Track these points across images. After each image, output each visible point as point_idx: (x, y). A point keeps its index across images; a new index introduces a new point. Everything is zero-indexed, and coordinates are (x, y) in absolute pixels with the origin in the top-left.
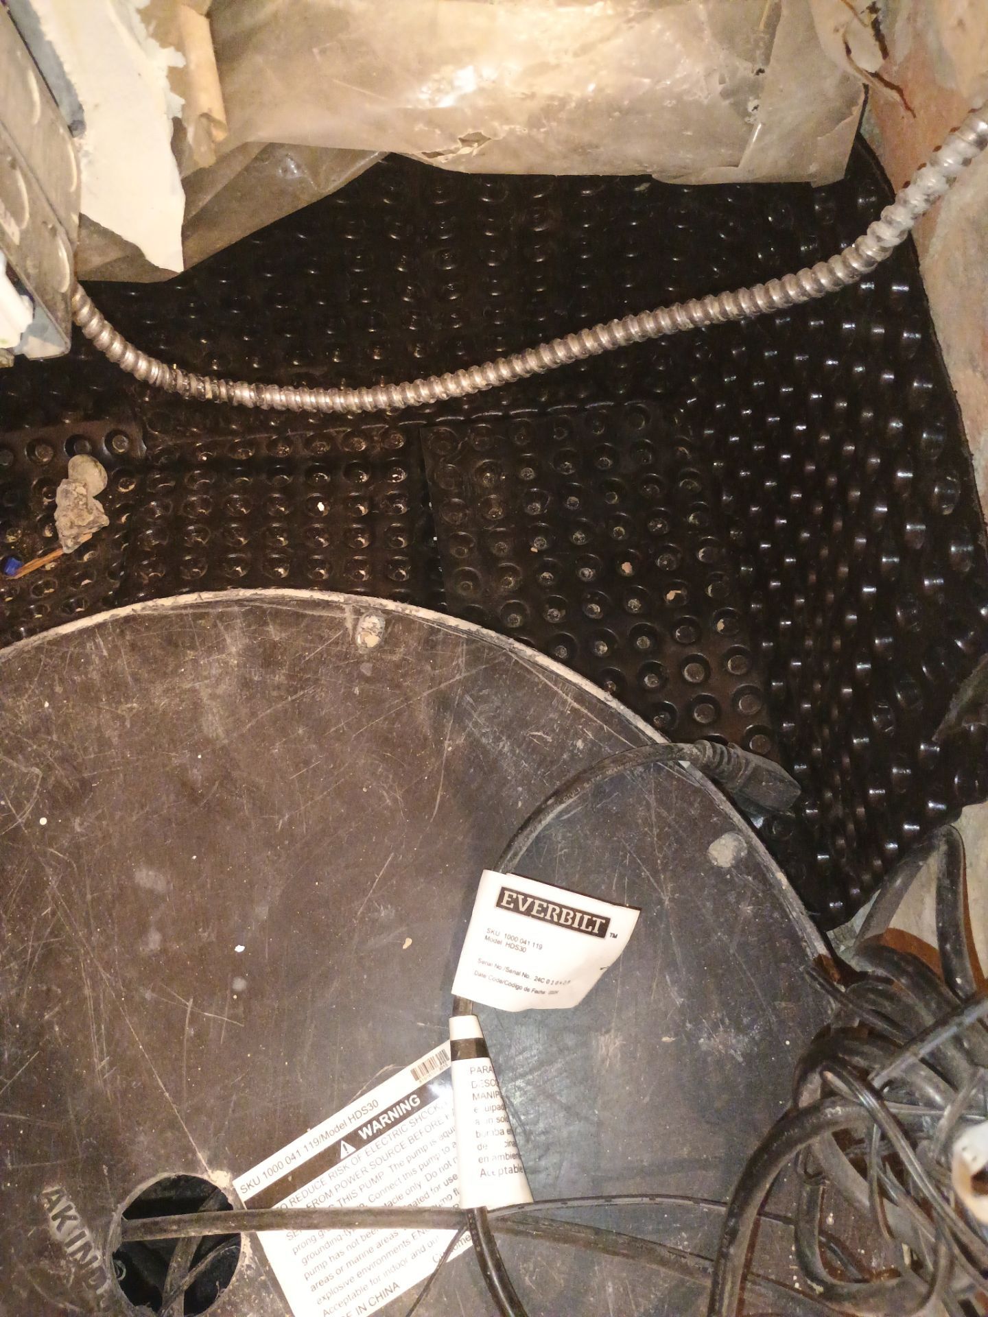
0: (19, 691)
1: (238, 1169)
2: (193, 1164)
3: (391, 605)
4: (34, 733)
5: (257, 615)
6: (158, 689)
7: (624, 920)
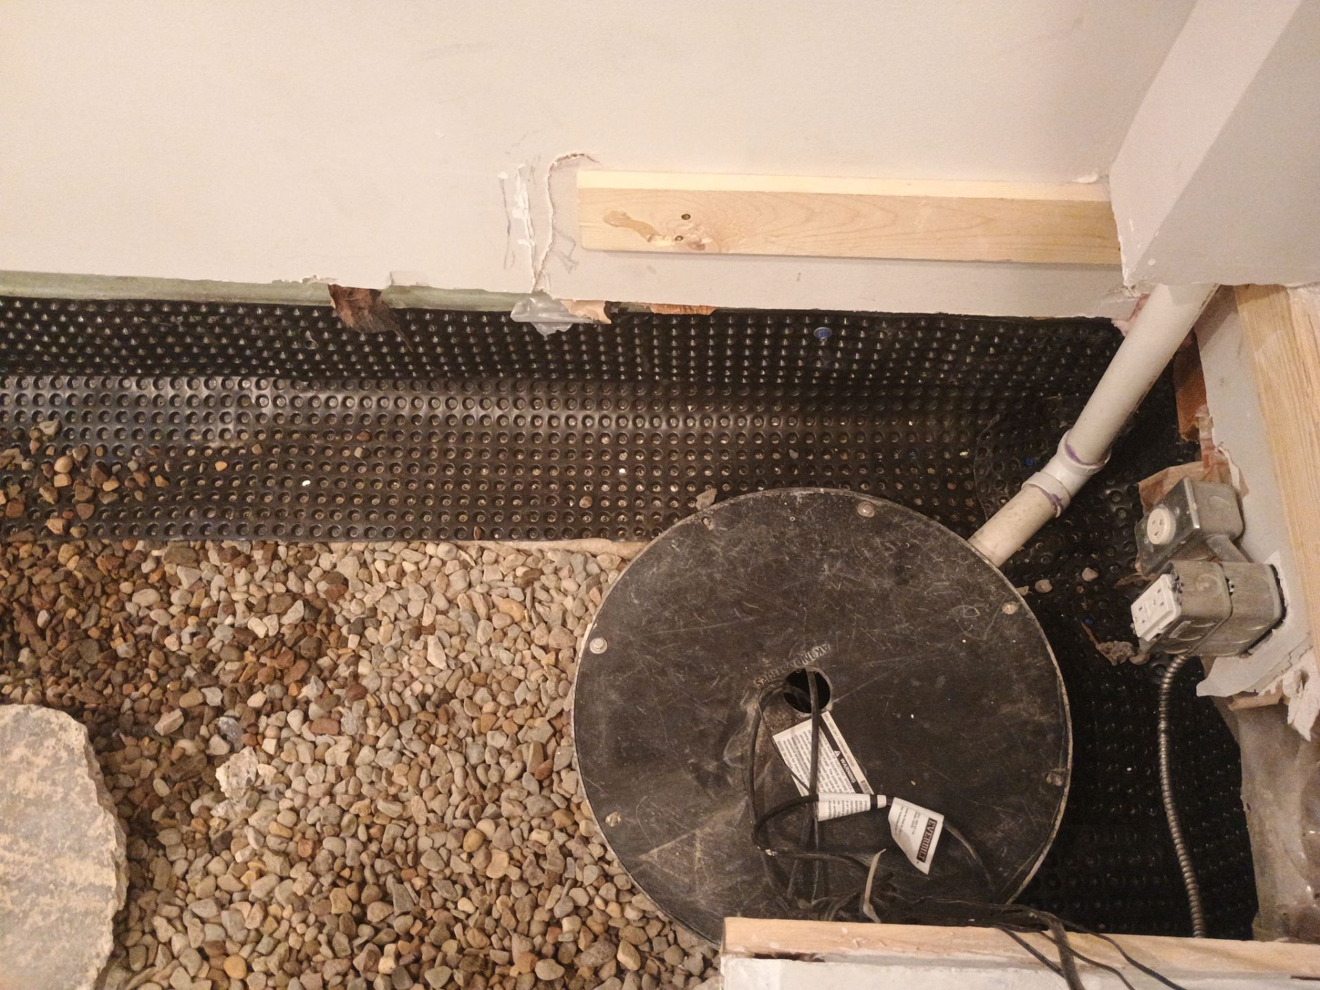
0: (1020, 630)
1: (832, 713)
2: (835, 697)
3: (1067, 790)
4: (1001, 636)
5: (1060, 729)
6: (1023, 686)
7: (925, 867)
